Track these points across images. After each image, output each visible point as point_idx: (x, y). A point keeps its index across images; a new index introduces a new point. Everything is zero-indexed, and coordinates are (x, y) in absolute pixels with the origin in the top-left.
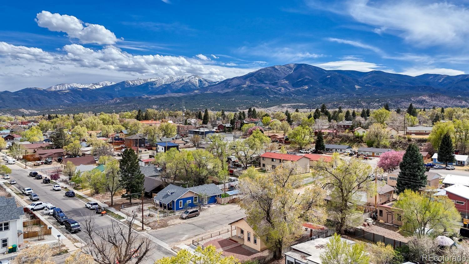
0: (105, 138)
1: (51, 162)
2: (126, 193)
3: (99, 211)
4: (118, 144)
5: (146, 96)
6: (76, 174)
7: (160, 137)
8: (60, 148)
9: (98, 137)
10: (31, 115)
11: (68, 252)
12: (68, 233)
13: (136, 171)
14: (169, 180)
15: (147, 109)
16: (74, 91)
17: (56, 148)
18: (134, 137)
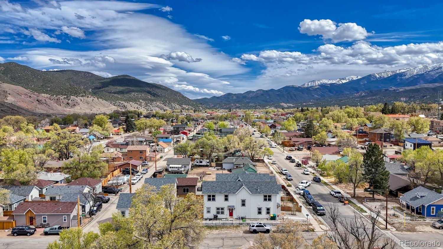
0: (349, 130)
1: (302, 149)
2: (368, 187)
3: (341, 199)
4: (361, 137)
5: (394, 88)
6: (322, 162)
7: (409, 133)
8: (309, 137)
9: (343, 129)
10: (289, 108)
11: (314, 231)
12: (315, 214)
13: (380, 167)
14: (419, 181)
15: (395, 102)
16: (323, 86)
17: (306, 137)
18: (379, 131)
